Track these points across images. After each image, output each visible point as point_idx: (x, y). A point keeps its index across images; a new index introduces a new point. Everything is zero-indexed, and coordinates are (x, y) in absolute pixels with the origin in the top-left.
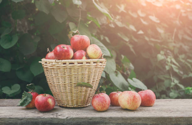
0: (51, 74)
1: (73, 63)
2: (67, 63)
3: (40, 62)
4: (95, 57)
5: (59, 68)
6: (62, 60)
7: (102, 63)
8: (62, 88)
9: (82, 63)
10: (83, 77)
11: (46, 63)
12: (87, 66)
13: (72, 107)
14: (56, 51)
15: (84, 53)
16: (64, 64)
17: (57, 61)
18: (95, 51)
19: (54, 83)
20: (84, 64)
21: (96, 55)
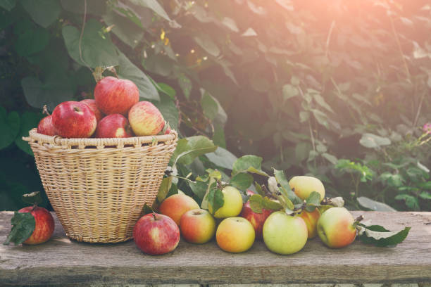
0: (48, 168)
1: (94, 147)
2: (80, 146)
3: (23, 138)
4: (146, 133)
5: (62, 156)
6: (69, 138)
7: (165, 144)
8: (70, 200)
9: (115, 147)
10: (117, 178)
11: (36, 142)
12: (126, 153)
13: (95, 241)
14: (58, 115)
15: (121, 120)
16: (73, 147)
17: (58, 140)
18: (146, 118)
19: (54, 188)
20: (121, 148)
21: (147, 127)
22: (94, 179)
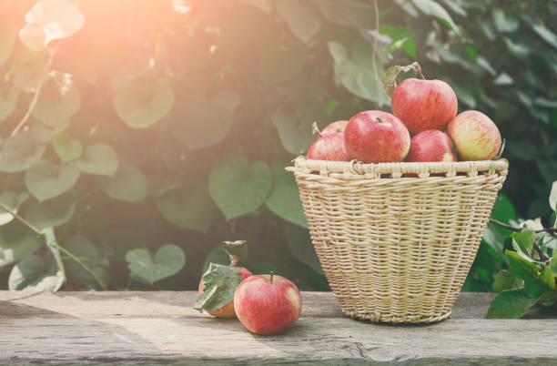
0: (335, 210)
1: (415, 176)
2: (394, 175)
3: (289, 169)
4: (480, 156)
5: (365, 190)
6: (376, 163)
8: (369, 258)
9: (443, 175)
10: (442, 223)
11: (317, 173)
12: (458, 184)
13: (400, 320)
16: (386, 176)
17: (359, 166)
18: (483, 135)
19: (341, 240)
20: (451, 176)
21: (484, 148)
22: (411, 225)
